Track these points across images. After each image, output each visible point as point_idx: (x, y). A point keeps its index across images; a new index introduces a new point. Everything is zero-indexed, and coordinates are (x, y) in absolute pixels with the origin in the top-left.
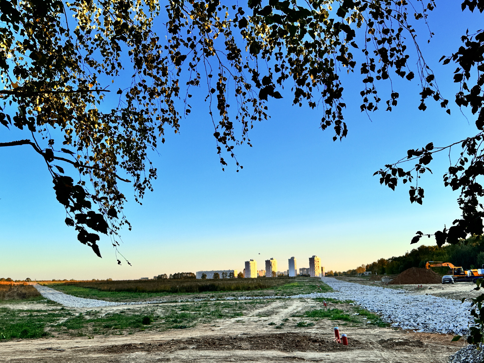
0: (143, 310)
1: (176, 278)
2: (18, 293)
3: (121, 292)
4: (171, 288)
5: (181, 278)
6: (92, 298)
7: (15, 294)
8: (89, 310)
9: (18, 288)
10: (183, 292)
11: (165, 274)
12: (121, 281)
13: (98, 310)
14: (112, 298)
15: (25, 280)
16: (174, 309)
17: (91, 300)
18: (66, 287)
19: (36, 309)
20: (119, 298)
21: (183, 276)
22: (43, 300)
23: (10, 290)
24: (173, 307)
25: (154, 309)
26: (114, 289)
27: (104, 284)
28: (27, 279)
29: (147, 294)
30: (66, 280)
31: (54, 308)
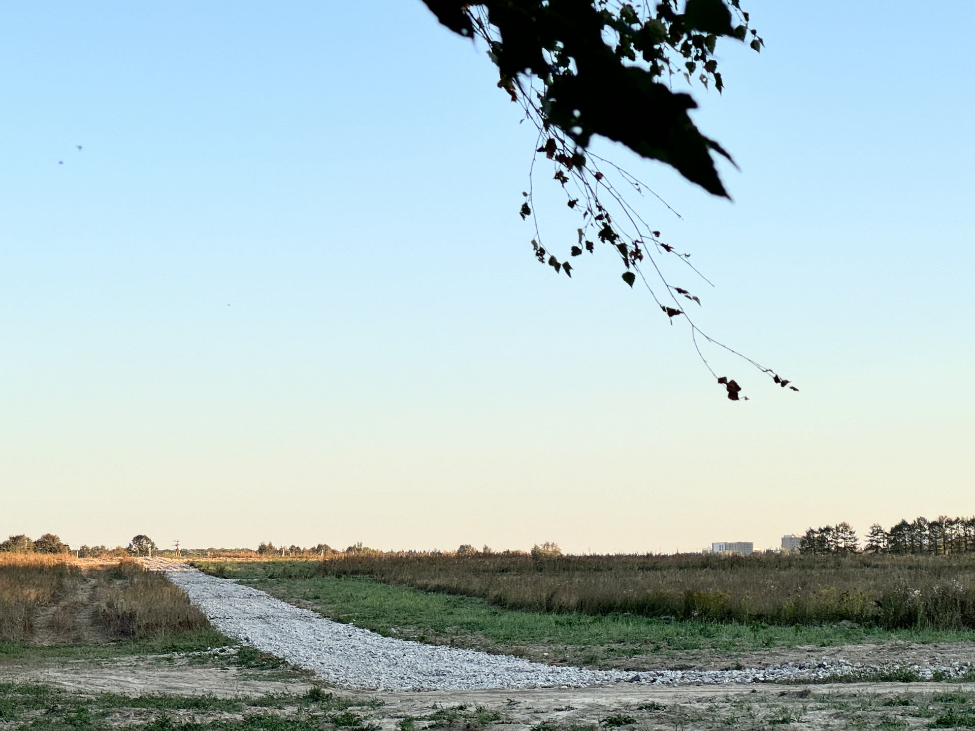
0: (725, 713)
1: (906, 550)
2: (95, 614)
3: (608, 619)
4: (879, 604)
5: (934, 548)
6: (462, 645)
7: (83, 618)
8: (445, 705)
9: (95, 587)
10: (947, 627)
11: (846, 527)
12: (609, 558)
13: (492, 705)
14: (561, 647)
15: (125, 545)
16: (894, 713)
17: (455, 652)
18: (330, 582)
19: (187, 693)
20: (598, 650)
21: (945, 537)
22: (216, 650)
23: (55, 599)
24: (890, 703)
25: (785, 710)
26: (574, 601)
27: (520, 571)
28: (138, 539)
29: (745, 629)
30: (326, 548)
31: (274, 688)
